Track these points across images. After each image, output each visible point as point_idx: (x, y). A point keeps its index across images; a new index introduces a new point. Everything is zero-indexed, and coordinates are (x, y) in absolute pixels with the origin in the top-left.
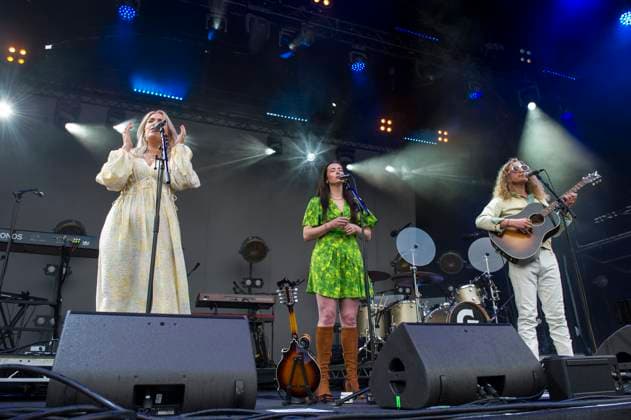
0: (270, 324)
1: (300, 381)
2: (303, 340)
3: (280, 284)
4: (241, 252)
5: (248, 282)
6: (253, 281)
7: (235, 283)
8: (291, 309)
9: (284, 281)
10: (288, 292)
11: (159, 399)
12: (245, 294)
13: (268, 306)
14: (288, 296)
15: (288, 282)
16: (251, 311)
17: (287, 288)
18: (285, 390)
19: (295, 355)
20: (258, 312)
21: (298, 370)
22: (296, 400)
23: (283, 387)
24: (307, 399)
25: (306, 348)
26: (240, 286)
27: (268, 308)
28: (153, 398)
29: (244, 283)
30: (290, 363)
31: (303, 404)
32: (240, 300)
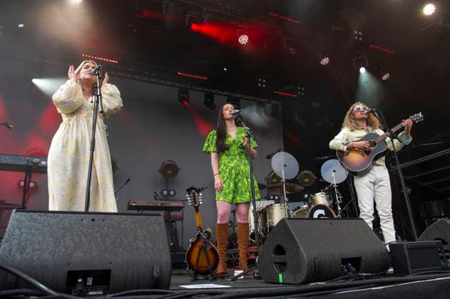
0: (180, 222)
1: (204, 263)
2: (207, 232)
3: (189, 191)
4: (160, 171)
5: (165, 192)
6: (169, 191)
7: (155, 193)
8: (197, 209)
9: (192, 188)
10: (194, 196)
11: (90, 281)
12: (162, 200)
13: (179, 209)
14: (195, 199)
15: (195, 189)
16: (167, 212)
17: (194, 194)
18: (193, 269)
19: (200, 244)
20: (172, 214)
21: (203, 255)
22: (201, 277)
23: (191, 267)
24: (209, 276)
25: (208, 238)
26: (160, 195)
27: (179, 210)
28: (85, 281)
29: (162, 193)
30: (196, 250)
31: (206, 280)
32: (159, 205)
